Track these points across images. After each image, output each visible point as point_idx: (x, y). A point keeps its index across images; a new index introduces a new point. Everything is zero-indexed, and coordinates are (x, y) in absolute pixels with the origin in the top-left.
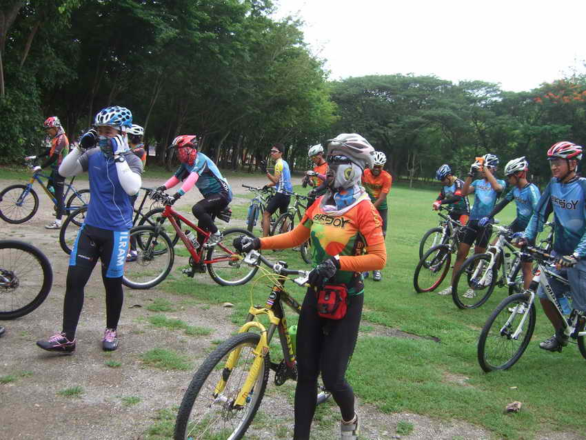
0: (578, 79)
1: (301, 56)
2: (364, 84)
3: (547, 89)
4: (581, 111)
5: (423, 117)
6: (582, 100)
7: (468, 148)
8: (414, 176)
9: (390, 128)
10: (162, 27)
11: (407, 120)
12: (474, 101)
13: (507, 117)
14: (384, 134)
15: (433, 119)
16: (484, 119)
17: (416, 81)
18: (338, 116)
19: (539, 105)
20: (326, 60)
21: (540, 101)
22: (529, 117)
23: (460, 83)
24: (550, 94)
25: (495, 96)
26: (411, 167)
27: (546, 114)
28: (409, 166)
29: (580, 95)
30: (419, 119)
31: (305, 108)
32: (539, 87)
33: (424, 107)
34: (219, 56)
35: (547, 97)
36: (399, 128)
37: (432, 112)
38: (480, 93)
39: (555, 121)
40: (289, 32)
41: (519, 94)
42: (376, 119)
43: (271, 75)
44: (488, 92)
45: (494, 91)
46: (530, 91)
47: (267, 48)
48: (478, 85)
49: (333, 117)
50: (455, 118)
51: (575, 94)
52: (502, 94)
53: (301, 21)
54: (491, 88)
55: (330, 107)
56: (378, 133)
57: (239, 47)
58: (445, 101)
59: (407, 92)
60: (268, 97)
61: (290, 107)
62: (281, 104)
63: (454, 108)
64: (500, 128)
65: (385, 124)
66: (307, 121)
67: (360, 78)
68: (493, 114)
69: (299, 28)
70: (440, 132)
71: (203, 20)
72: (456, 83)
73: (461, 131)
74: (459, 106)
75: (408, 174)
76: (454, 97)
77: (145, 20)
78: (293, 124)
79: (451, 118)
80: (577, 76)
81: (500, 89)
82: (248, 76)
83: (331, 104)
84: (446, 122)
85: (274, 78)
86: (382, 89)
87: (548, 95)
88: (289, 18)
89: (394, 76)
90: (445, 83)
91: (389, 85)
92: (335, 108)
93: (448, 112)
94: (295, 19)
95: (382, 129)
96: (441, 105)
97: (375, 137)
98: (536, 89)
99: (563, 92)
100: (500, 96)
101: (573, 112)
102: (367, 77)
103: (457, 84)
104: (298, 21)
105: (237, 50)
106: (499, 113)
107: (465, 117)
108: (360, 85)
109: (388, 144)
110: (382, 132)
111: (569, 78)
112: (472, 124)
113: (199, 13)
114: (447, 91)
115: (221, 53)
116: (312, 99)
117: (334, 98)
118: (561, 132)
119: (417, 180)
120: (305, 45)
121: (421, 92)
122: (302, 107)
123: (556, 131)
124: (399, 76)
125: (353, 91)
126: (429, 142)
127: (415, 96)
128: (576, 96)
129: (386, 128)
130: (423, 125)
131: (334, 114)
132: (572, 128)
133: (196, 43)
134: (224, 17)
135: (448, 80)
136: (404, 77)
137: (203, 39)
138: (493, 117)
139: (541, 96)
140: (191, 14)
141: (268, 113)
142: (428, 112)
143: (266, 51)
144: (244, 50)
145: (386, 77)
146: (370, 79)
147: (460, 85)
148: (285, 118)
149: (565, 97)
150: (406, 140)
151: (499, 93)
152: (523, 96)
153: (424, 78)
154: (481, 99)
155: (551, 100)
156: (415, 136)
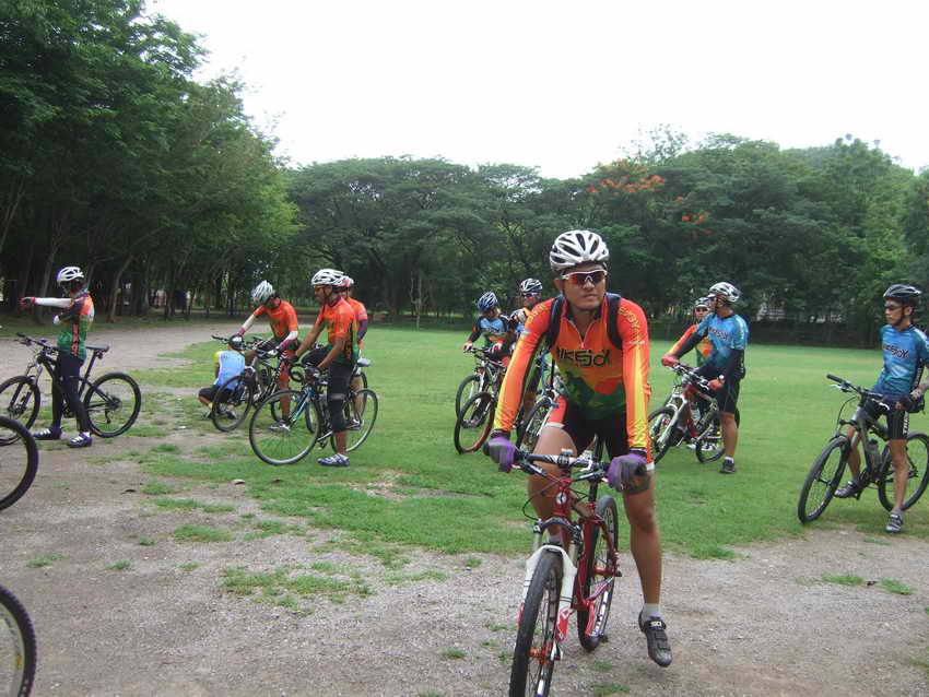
0: (645, 159)
1: (242, 136)
2: (336, 175)
3: (604, 174)
4: (652, 204)
5: (430, 221)
6: (653, 190)
7: (499, 265)
8: (423, 311)
9: (381, 238)
10: (34, 103)
11: (407, 227)
12: (502, 194)
13: (551, 217)
14: (372, 249)
15: (443, 222)
16: (518, 220)
17: (415, 166)
18: (301, 225)
19: (594, 197)
20: (277, 140)
21: (594, 192)
22: (581, 216)
23: (480, 168)
24: (608, 181)
25: (533, 186)
26: (416, 296)
27: (604, 211)
28: (413, 294)
29: (649, 182)
30: (425, 224)
31: (251, 215)
32: (592, 172)
33: (431, 206)
34: (122, 144)
35: (605, 186)
36: (394, 239)
37: (445, 213)
38: (511, 183)
39: (618, 220)
40: (221, 100)
41: (566, 182)
42: (359, 226)
43: (199, 168)
44: (521, 181)
45: (530, 179)
46: (581, 178)
47: (190, 127)
48: (507, 170)
49: (295, 228)
50: (476, 221)
51: (643, 180)
52: (542, 183)
53: (240, 83)
54: (526, 174)
55: (288, 210)
56: (364, 248)
57: (152, 129)
58: (461, 195)
59: (402, 185)
60: (194, 200)
61: (227, 213)
62: (214, 211)
63: (473, 206)
64: (543, 233)
65: (372, 233)
66: (254, 234)
67: (330, 164)
68: (531, 212)
69: (237, 95)
70: (455, 241)
71: (96, 91)
72: (474, 168)
73: (486, 240)
74: (481, 203)
75: (413, 308)
76: (472, 189)
77: (7, 94)
78: (232, 239)
79: (470, 220)
80: (643, 154)
81: (539, 175)
82: (163, 171)
83: (288, 206)
84: (462, 226)
85: (204, 172)
86: (364, 181)
87: (605, 183)
88: (222, 80)
89: (382, 161)
90: (459, 170)
91: (374, 175)
92: (297, 213)
93: (466, 212)
94: (230, 81)
95: (369, 241)
96: (454, 203)
97: (359, 254)
98: (589, 175)
99: (625, 178)
100: (539, 185)
101: (642, 205)
102: (340, 161)
103: (477, 170)
104: (235, 84)
105: (148, 134)
106: (540, 212)
107: (491, 219)
108: (331, 176)
109: (378, 264)
110: (369, 245)
111: (633, 157)
112: (501, 228)
113: (89, 80)
114: (462, 181)
115: (124, 139)
116: (262, 201)
117: (293, 197)
118: (626, 236)
119: (427, 317)
120: (245, 118)
121: (424, 184)
122: (247, 214)
123: (620, 234)
124: (389, 159)
125: (320, 185)
126: (440, 259)
127: (417, 190)
128: (644, 183)
129: (374, 240)
130: (431, 232)
131: (294, 222)
132: (641, 229)
133: (86, 126)
134: (127, 85)
135: (464, 164)
136: (396, 161)
137: (97, 119)
138: (531, 217)
139: (597, 186)
140: (75, 81)
141: (191, 224)
142: (437, 214)
143: (189, 129)
144: (158, 133)
145: (370, 162)
146: (346, 165)
147: (480, 173)
148: (218, 232)
149: (629, 186)
150: (406, 256)
151: (537, 181)
152: (571, 185)
153: (426, 162)
154: (512, 192)
155: (611, 190)
156: (420, 249)
